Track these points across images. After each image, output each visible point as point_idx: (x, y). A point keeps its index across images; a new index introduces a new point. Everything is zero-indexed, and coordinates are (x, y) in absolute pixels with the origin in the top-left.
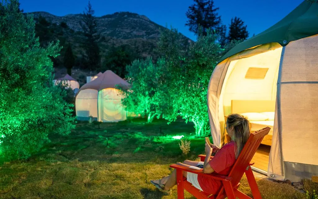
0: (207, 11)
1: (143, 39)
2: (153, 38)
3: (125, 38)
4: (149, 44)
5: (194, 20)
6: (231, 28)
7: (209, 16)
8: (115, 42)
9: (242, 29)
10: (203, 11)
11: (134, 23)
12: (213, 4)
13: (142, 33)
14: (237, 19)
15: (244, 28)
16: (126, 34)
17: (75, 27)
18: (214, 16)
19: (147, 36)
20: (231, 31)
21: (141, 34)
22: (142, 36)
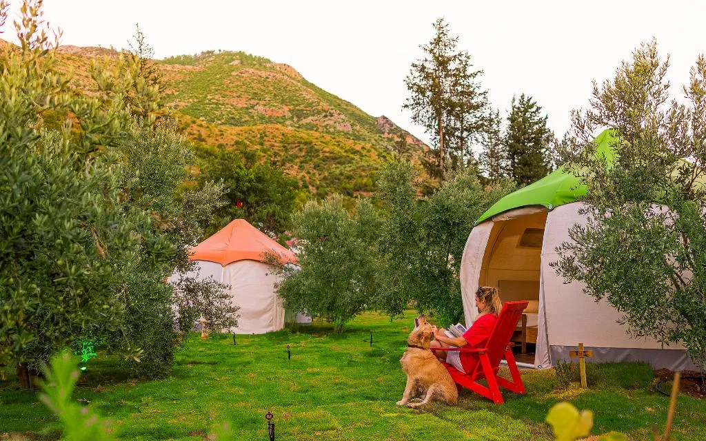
0: (454, 75)
1: (283, 128)
2: (311, 127)
3: (233, 122)
4: (299, 143)
5: (424, 96)
6: (512, 119)
7: (460, 89)
8: (204, 132)
9: (537, 123)
10: (446, 76)
11: (259, 82)
12: (470, 62)
13: (281, 111)
14: (526, 99)
15: (543, 122)
16: (233, 111)
17: (81, 82)
18: (471, 89)
19: (295, 119)
20: (512, 128)
21: (280, 113)
22: (282, 120)
